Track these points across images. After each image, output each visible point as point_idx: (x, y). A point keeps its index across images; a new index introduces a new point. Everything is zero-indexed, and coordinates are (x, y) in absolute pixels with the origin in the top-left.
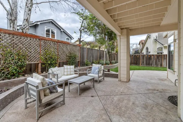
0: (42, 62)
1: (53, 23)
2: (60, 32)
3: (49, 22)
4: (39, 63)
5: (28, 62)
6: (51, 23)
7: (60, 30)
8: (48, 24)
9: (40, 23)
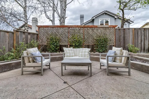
0: (70, 44)
1: (106, 14)
2: (114, 19)
3: (102, 14)
4: (68, 45)
5: (61, 43)
6: (104, 14)
7: (114, 17)
8: (102, 16)
9: (95, 18)
